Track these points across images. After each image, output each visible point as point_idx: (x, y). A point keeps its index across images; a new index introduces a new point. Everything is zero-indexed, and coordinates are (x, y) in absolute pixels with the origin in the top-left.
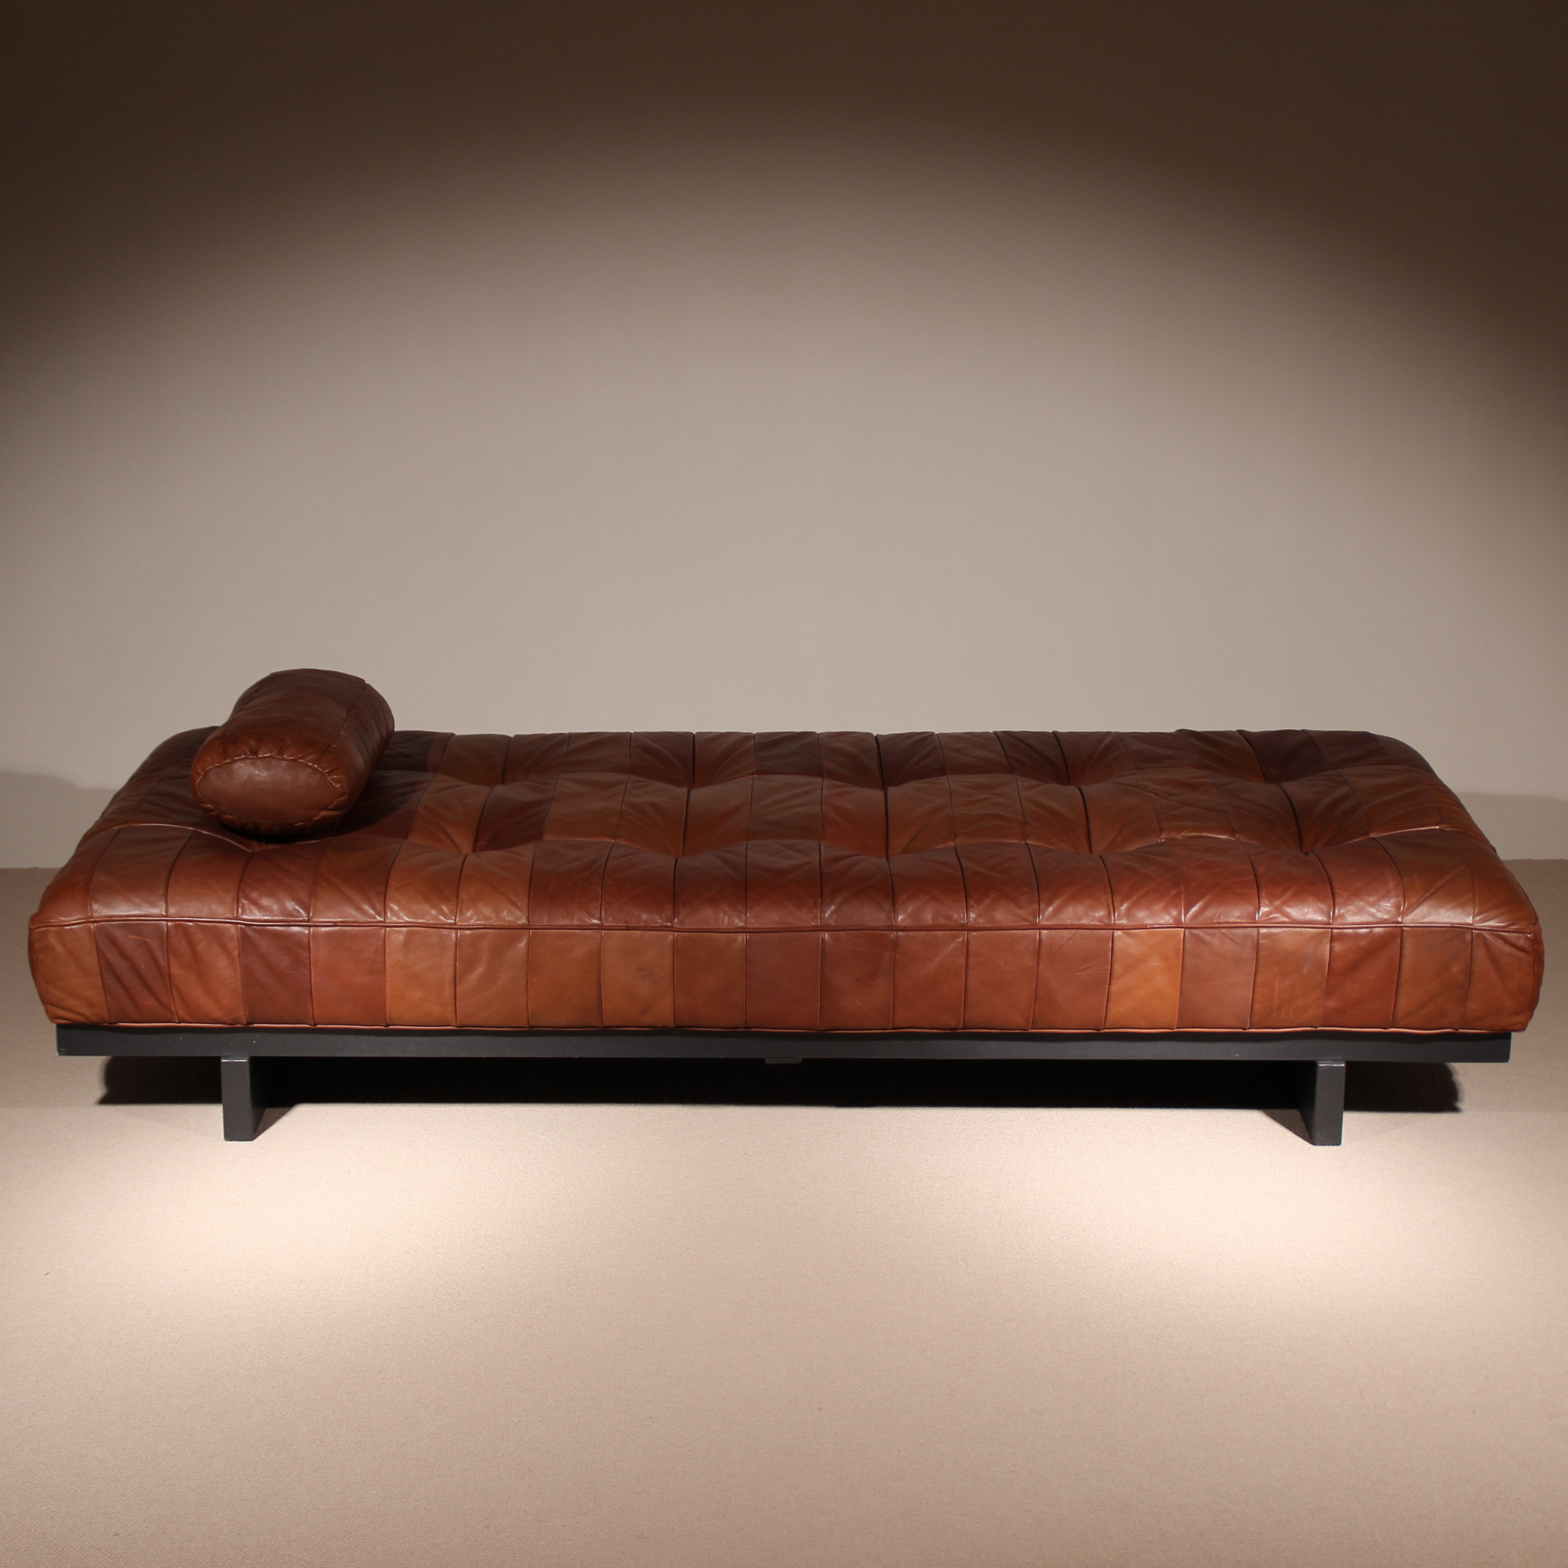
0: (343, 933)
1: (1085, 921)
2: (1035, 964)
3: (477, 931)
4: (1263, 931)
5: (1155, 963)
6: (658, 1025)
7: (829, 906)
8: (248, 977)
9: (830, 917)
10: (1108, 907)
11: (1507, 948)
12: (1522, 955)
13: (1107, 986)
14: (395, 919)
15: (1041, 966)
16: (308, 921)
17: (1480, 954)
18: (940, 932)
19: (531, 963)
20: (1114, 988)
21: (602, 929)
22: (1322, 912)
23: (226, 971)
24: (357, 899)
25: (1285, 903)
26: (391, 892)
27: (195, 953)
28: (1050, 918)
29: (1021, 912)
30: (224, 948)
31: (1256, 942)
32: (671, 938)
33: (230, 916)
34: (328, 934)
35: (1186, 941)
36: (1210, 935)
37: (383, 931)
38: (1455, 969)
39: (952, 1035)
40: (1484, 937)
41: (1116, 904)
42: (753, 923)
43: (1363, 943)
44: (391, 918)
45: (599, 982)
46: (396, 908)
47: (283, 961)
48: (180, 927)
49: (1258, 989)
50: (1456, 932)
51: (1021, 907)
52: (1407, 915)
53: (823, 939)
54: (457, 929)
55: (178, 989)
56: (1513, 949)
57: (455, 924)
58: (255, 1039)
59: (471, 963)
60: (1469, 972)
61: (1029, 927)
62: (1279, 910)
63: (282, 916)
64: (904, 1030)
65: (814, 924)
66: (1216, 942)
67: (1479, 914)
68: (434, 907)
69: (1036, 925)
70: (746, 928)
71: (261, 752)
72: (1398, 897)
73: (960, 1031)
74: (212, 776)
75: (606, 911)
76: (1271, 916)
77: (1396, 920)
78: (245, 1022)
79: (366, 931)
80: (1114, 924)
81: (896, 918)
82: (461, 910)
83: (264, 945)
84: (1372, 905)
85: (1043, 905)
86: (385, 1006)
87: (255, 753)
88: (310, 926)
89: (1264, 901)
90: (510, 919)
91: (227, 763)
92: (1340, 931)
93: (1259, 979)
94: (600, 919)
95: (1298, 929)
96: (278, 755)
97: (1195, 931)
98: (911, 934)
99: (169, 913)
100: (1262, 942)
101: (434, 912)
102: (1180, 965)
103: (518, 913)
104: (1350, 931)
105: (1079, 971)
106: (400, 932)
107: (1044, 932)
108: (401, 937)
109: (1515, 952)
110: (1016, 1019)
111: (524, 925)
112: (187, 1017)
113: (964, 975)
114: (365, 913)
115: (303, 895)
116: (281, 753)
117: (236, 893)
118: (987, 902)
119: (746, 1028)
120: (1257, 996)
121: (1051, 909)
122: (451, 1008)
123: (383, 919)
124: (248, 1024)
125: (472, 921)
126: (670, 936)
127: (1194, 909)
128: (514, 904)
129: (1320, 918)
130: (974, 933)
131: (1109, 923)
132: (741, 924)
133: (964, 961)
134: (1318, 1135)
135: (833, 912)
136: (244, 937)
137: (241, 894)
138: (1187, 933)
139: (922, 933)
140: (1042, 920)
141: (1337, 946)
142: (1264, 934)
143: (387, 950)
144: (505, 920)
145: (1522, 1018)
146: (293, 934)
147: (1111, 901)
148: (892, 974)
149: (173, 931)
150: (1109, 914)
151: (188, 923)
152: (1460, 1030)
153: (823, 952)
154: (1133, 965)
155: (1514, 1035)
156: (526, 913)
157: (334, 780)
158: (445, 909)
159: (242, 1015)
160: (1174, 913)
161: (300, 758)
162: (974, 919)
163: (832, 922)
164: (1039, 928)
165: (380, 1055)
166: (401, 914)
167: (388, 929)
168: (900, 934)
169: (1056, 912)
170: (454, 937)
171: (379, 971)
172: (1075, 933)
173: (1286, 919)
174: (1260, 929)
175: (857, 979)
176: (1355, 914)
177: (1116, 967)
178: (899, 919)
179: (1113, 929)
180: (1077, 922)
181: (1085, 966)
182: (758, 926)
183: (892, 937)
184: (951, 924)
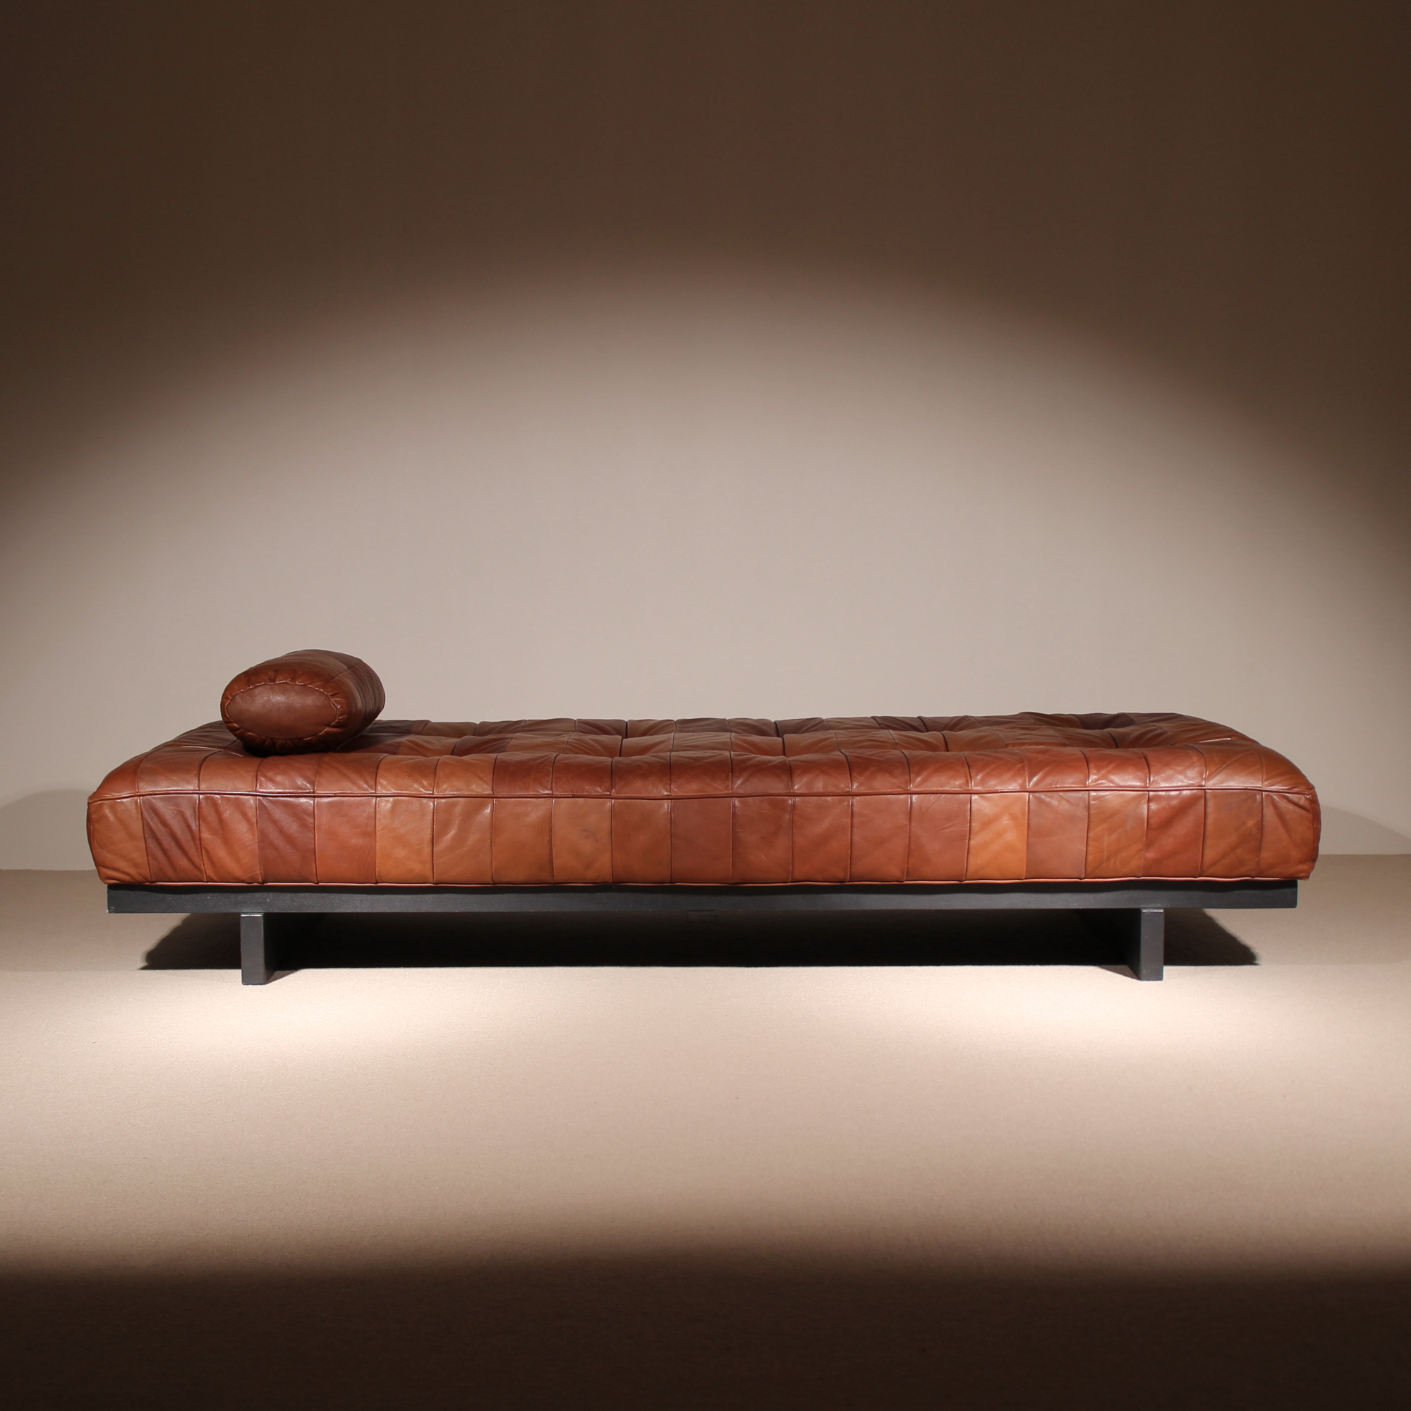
0: (342, 802)
1: (947, 788)
2: (908, 823)
3: (451, 799)
4: (1093, 794)
5: (1005, 821)
6: (599, 881)
7: (738, 778)
8: (264, 840)
9: (739, 787)
10: (966, 777)
11: (1291, 807)
12: (1303, 812)
13: (967, 840)
14: (384, 792)
15: (913, 824)
16: (314, 793)
17: (1269, 812)
18: (829, 798)
19: (495, 826)
20: (973, 843)
21: (553, 798)
22: (1140, 779)
23: (246, 835)
24: (354, 776)
25: (1109, 772)
26: (380, 772)
27: (221, 820)
28: (918, 786)
29: (895, 780)
30: (245, 815)
31: (1087, 803)
32: (609, 804)
33: (249, 790)
34: (330, 803)
35: (1031, 802)
36: (1050, 797)
37: (374, 800)
38: (1251, 823)
39: (841, 888)
40: (1272, 797)
41: (972, 775)
42: (676, 790)
43: (1174, 802)
44: (381, 791)
45: (550, 841)
46: (385, 782)
47: (292, 827)
48: (209, 798)
49: (1090, 843)
50: (1249, 793)
51: (896, 778)
52: (1210, 780)
53: (734, 806)
54: (434, 798)
55: (207, 851)
56: (1295, 807)
57: (433, 794)
58: (269, 897)
59: (445, 827)
60: (1261, 826)
61: (903, 792)
62: (1104, 777)
63: (293, 789)
64: (802, 883)
65: (726, 792)
66: (1055, 802)
67: (1266, 780)
68: (416, 781)
69: (908, 790)
70: (671, 796)
71: (277, 679)
72: (1201, 766)
73: (847, 883)
74: (238, 699)
75: (556, 783)
76: (1099, 782)
77: (1200, 784)
78: (260, 880)
79: (360, 800)
80: (971, 790)
81: (793, 788)
82: (438, 783)
83: (278, 813)
84: (1180, 773)
85: (913, 776)
86: (375, 864)
87: (273, 681)
88: (315, 797)
89: (1093, 771)
90: (479, 790)
91: (251, 689)
92: (1155, 793)
93: (1090, 835)
94: (552, 789)
95: (1122, 792)
96: (291, 681)
97: (1037, 795)
98: (806, 798)
99: (201, 788)
100: (1092, 802)
101: (416, 785)
102: (1026, 822)
103: (485, 786)
104: (1163, 793)
105: (944, 829)
106: (388, 801)
107: (914, 797)
108: (389, 805)
109: (1297, 809)
110: (893, 871)
111: (490, 794)
112: (214, 877)
113: (849, 834)
114: (360, 788)
115: (309, 774)
116: (293, 679)
117: (255, 773)
118: (867, 774)
119: (671, 882)
120: (1090, 848)
121: (919, 779)
122: (429, 865)
123: (374, 791)
124: (263, 883)
125: (447, 792)
126: (609, 803)
127: (1035, 779)
128: (481, 779)
129: (1138, 784)
130: (858, 798)
131: (968, 788)
132: (666, 793)
133: (850, 821)
134: (1144, 972)
135: (743, 783)
136: (261, 806)
137: (259, 773)
138: (1031, 796)
139: (815, 798)
140: (912, 787)
141: (1153, 806)
142: (1093, 796)
143: (377, 816)
144: (474, 791)
145: (1305, 867)
146: (301, 804)
147: (968, 772)
148: (791, 832)
149: (203, 803)
150: (967, 781)
151: (216, 796)
152: (1256, 878)
153: (734, 814)
154: (988, 823)
155: (1299, 882)
156: (491, 786)
157: (335, 701)
158: (425, 783)
159: (258, 873)
160: (1020, 781)
161: (309, 684)
162: (857, 787)
163: (741, 791)
164: (910, 794)
165: (370, 911)
166: (389, 787)
167: (378, 799)
168: (797, 799)
169: (923, 781)
170: (432, 804)
171: (370, 834)
172: (940, 797)
173: (1111, 785)
174: (1091, 792)
175: (762, 838)
176: (1167, 779)
177: (974, 824)
178: (796, 787)
179: (970, 794)
180: (941, 789)
181: (949, 824)
182: (680, 794)
183: (790, 802)
184: (838, 791)
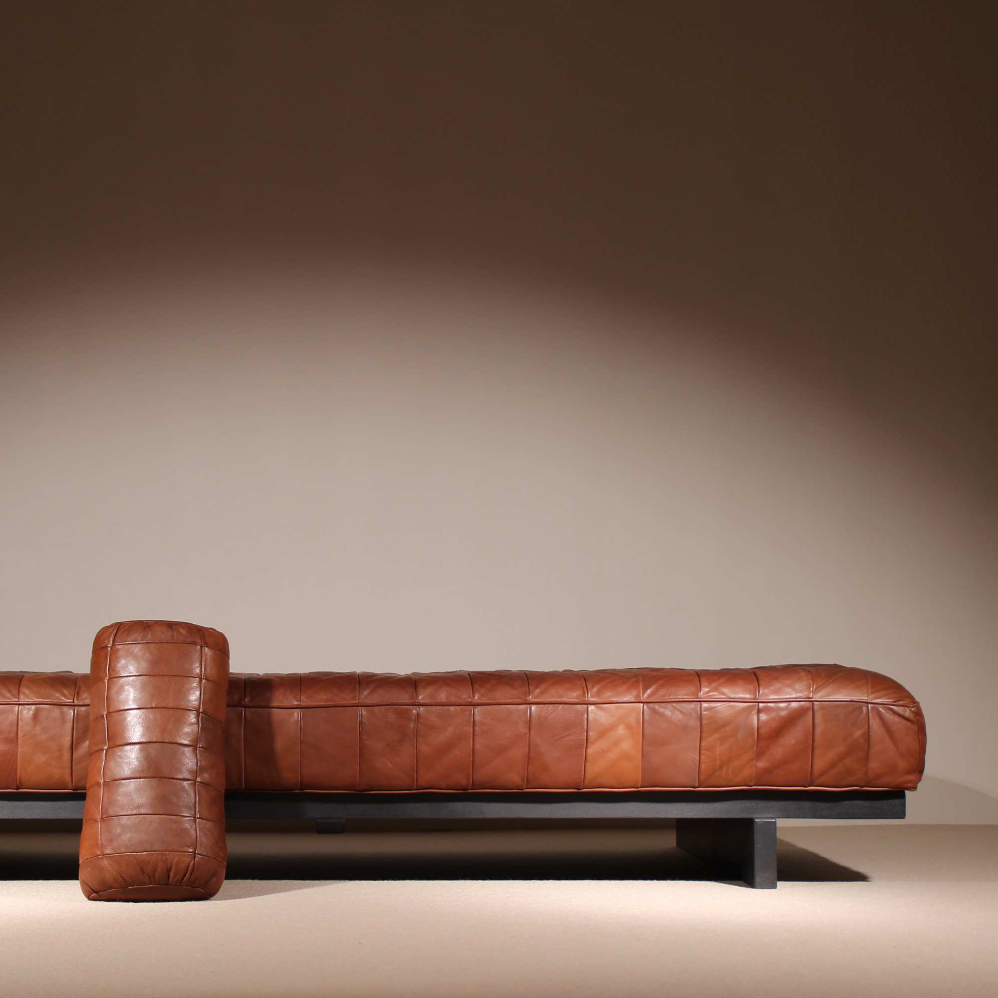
1: (564, 700)
2: (527, 731)
4: (705, 705)
5: (621, 730)
9: (366, 697)
10: (583, 689)
11: (897, 719)
12: (908, 723)
13: (584, 749)
14: (27, 700)
15: (532, 733)
17: (875, 723)
18: (452, 708)
20: (590, 751)
22: (749, 692)
25: (720, 685)
28: (537, 697)
29: (514, 692)
31: (699, 712)
35: (645, 712)
36: (663, 707)
37: (17, 709)
38: (858, 734)
39: (464, 795)
40: (878, 709)
41: (588, 687)
42: (305, 701)
43: (783, 713)
44: (23, 699)
46: (27, 692)
49: (703, 752)
50: (855, 707)
51: (515, 689)
52: (817, 693)
53: (361, 715)
54: (74, 706)
56: (900, 718)
60: (867, 736)
61: (522, 702)
62: (715, 690)
64: (426, 790)
65: (354, 702)
66: (668, 713)
67: (872, 693)
68: (58, 691)
69: (527, 701)
70: (301, 705)
72: (808, 680)
73: (470, 791)
76: (710, 694)
77: (808, 697)
80: (588, 700)
84: (788, 686)
85: (532, 688)
86: (16, 769)
89: (704, 683)
92: (765, 704)
93: (703, 744)
95: (732, 704)
97: (651, 705)
98: (430, 708)
100: (703, 713)
101: (58, 695)
102: (641, 731)
104: (772, 705)
105: (562, 738)
106: (30, 709)
107: (533, 708)
108: (31, 713)
109: (903, 721)
110: (514, 778)
113: (471, 741)
119: (300, 790)
120: (702, 757)
121: (537, 691)
122: (68, 771)
123: (17, 700)
125: (86, 701)
127: (649, 691)
129: (748, 696)
130: (479, 708)
131: (584, 699)
132: (296, 703)
133: (472, 729)
134: (758, 879)
135: (370, 694)
138: (645, 707)
139: (438, 707)
140: (530, 698)
141: (763, 717)
142: (705, 707)
143: (19, 723)
145: (911, 777)
147: (585, 685)
148: (415, 740)
150: (584, 693)
152: (864, 788)
153: (361, 723)
154: (604, 733)
155: (907, 793)
158: (66, 692)
160: (634, 693)
162: (479, 698)
163: (368, 701)
164: (529, 704)
165: (11, 817)
166: (31, 696)
167: (21, 707)
168: (422, 709)
169: (542, 693)
170: (72, 712)
171: (13, 740)
172: (558, 707)
173: (722, 696)
174: (703, 703)
175: (388, 745)
176: (776, 692)
177: (591, 733)
178: (420, 697)
179: (587, 704)
180: (558, 699)
181: (567, 733)
182: (309, 704)
183: (414, 711)
184: (461, 701)
